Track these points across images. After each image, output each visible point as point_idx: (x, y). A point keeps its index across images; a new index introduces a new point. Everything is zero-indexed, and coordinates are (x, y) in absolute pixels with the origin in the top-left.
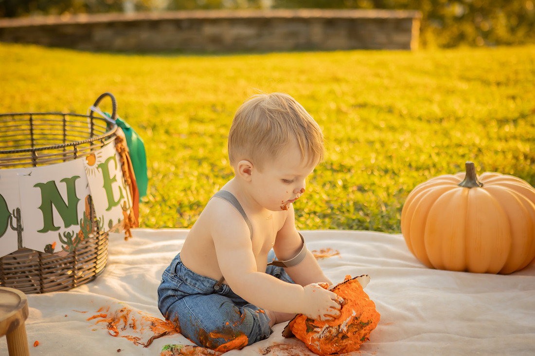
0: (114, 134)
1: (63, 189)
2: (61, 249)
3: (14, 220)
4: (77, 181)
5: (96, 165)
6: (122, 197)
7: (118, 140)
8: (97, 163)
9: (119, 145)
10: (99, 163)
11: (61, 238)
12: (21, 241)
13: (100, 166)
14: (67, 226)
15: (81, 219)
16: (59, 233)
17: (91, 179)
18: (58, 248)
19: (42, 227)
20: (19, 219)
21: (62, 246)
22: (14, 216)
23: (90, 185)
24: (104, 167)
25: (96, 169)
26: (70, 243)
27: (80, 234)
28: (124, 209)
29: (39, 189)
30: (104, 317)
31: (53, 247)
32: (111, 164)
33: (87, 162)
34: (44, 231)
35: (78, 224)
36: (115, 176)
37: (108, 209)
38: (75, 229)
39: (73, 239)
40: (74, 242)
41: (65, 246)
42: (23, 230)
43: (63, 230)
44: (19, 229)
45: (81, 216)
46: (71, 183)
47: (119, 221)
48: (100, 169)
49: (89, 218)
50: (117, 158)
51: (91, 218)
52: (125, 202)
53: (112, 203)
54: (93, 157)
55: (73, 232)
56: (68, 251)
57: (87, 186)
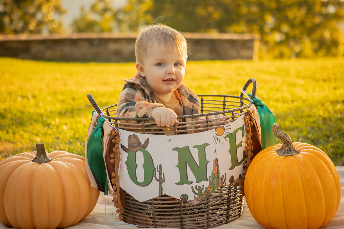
1: (195, 153)
2: (194, 199)
3: (158, 174)
4: (207, 148)
5: (224, 135)
10: (227, 134)
11: (194, 190)
12: (162, 190)
13: (227, 136)
14: (198, 181)
15: (210, 177)
16: (192, 187)
17: (218, 146)
18: (191, 197)
19: (178, 181)
20: (161, 174)
21: (194, 196)
22: (158, 170)
25: (224, 139)
26: (200, 194)
27: (209, 188)
29: (176, 152)
31: (187, 197)
33: (216, 132)
34: (181, 183)
35: (207, 180)
36: (241, 142)
38: (206, 184)
39: (203, 191)
40: (203, 193)
41: (196, 196)
42: (163, 182)
43: (194, 184)
44: (161, 181)
45: (209, 174)
46: (202, 149)
48: (228, 139)
49: (216, 176)
51: (218, 176)
55: (203, 186)
56: (199, 201)
57: (215, 151)
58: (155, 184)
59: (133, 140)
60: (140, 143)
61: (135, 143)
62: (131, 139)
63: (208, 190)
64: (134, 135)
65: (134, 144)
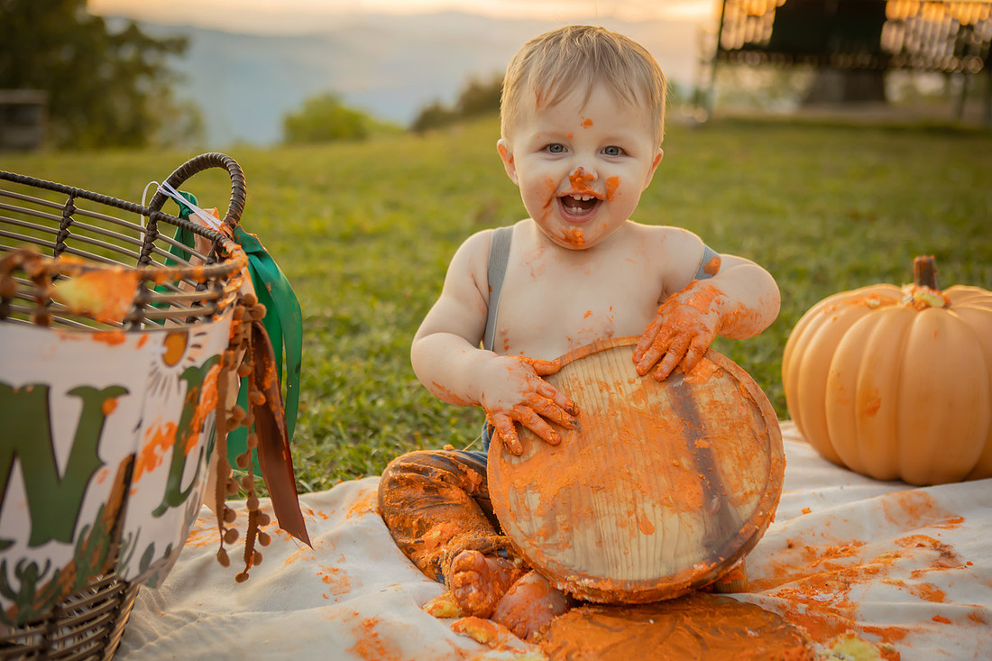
4: (117, 405)
8: (185, 363)
14: (36, 541)
15: (86, 527)
16: (4, 563)
17: (153, 406)
26: (25, 596)
27: (67, 573)
35: (71, 540)
38: (59, 555)
40: (38, 595)
45: (88, 516)
55: (48, 563)
57: (139, 426)
63: (62, 580)
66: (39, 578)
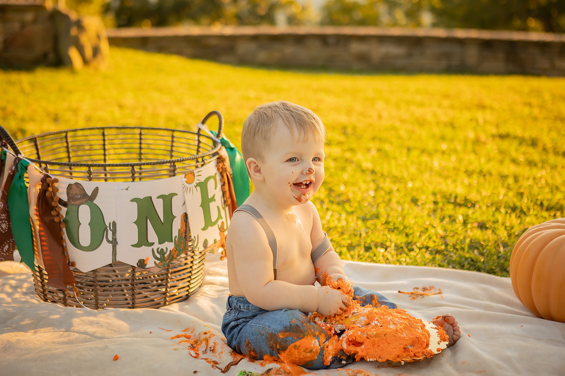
0: (216, 153)
1: (159, 205)
2: (153, 265)
3: (110, 233)
4: (174, 199)
5: (194, 184)
6: (220, 217)
7: (220, 160)
8: (196, 182)
9: (221, 165)
10: (198, 182)
11: (154, 254)
12: (116, 254)
13: (198, 185)
14: (161, 242)
15: (176, 236)
16: (153, 250)
17: (188, 197)
18: (151, 264)
19: (136, 241)
20: (114, 233)
21: (155, 262)
22: (110, 228)
23: (186, 203)
24: (203, 186)
25: (194, 188)
26: (162, 259)
27: (174, 252)
28: (222, 230)
29: (135, 204)
30: (188, 337)
31: (145, 263)
32: (211, 183)
33: (186, 180)
34: (137, 245)
35: (172, 241)
36: (214, 195)
37: (204, 229)
38: (169, 246)
39: (166, 256)
40: (167, 258)
41: (158, 262)
42: (117, 243)
43: (155, 247)
44: (114, 243)
45: (175, 233)
46: (168, 200)
47: (215, 241)
48: (198, 188)
49: (184, 236)
50: (218, 177)
51: (186, 236)
52: (223, 222)
53: (208, 223)
54: (191, 175)
55: (167, 249)
56: (160, 268)
57: (184, 204)
58: (106, 247)
59: (75, 190)
60: (85, 195)
61: (78, 195)
62: (71, 188)
63: (172, 253)
64: (77, 184)
65: (76, 196)
66: (165, 253)
